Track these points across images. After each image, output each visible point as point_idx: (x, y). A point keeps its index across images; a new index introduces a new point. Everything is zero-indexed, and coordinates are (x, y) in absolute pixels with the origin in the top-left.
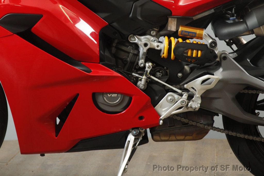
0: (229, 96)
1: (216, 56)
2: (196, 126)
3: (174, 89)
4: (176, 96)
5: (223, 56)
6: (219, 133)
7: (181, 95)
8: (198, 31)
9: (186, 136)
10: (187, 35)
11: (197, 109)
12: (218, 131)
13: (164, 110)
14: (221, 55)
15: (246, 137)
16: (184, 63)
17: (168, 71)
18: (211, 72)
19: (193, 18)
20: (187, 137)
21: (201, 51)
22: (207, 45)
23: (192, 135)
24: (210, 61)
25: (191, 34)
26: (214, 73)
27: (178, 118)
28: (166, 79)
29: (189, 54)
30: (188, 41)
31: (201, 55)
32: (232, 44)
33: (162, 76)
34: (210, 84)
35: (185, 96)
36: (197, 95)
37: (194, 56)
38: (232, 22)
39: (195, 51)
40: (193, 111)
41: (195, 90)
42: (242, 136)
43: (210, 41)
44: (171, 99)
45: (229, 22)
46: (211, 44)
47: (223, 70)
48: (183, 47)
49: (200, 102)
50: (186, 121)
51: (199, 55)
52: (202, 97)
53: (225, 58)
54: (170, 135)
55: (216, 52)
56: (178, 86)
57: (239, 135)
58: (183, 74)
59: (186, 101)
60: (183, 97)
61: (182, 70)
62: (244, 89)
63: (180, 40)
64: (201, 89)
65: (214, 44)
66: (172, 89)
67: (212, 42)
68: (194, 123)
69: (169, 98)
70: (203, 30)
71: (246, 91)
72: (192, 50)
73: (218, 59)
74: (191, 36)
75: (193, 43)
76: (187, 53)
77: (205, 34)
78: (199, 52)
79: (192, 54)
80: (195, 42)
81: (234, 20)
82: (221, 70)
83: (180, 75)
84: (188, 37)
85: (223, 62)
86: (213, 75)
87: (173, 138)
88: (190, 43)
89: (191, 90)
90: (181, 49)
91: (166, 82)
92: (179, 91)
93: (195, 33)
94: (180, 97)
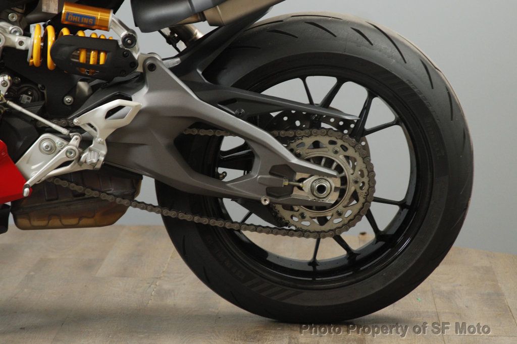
0: (162, 141)
1: (134, 63)
2: (98, 199)
3: (54, 126)
4: (58, 140)
5: (148, 62)
6: (145, 211)
7: (68, 139)
8: (99, 15)
9: (80, 218)
10: (77, 22)
11: (99, 166)
12: (142, 209)
13: (33, 167)
14: (145, 62)
15: (196, 219)
16: (77, 77)
17: (45, 92)
18: (127, 94)
20: (84, 221)
21: (106, 52)
22: (116, 42)
23: (93, 217)
24: (124, 72)
25: (86, 20)
26: (133, 97)
27: (64, 184)
28: (39, 108)
29: (82, 58)
30: (80, 34)
31: (106, 61)
33: (32, 101)
34: (123, 117)
35: (75, 141)
36: (99, 140)
37: (92, 61)
39: (93, 54)
40: (92, 169)
41: (95, 129)
42: (188, 217)
43: (124, 33)
44: (47, 147)
46: (124, 39)
47: (150, 91)
48: (70, 45)
49: (104, 151)
50: (79, 189)
51: (102, 62)
52: (109, 142)
53: (152, 67)
54: (50, 216)
55: (136, 56)
56: (63, 121)
57: (182, 216)
58: (74, 98)
59: (77, 150)
60: (72, 142)
61: (73, 89)
62: (191, 127)
63: (65, 32)
64: (107, 128)
65: (131, 39)
66: (50, 127)
67: (126, 37)
68: (95, 194)
69: (45, 144)
70: (109, 13)
71: (195, 132)
72: (88, 51)
73: (139, 69)
74: (85, 23)
75: (90, 38)
76: (78, 57)
77: (113, 21)
78: (102, 55)
79: (88, 58)
80: (94, 36)
82: (145, 90)
83: (68, 99)
84: (81, 25)
85: (150, 76)
86: (130, 99)
87: (57, 222)
88: (84, 38)
89: (88, 129)
90: (66, 49)
91: (38, 114)
92: (64, 131)
93: (94, 18)
94: (65, 143)
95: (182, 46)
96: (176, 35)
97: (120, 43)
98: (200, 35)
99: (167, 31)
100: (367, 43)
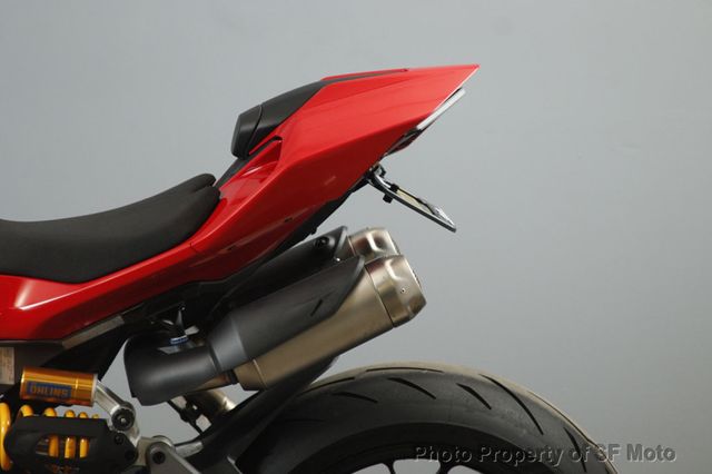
1: (132, 453)
5: (154, 450)
8: (77, 383)
10: (43, 396)
14: (148, 449)
19: (64, 343)
21: (89, 439)
25: (57, 392)
29: (53, 450)
30: (49, 413)
31: (90, 452)
32: (198, 417)
37: (68, 454)
38: (176, 349)
39: (69, 442)
43: (116, 408)
45: (167, 350)
46: (115, 417)
48: (34, 432)
51: (83, 454)
53: (160, 458)
55: (135, 442)
63: (26, 411)
67: (119, 413)
70: (92, 379)
72: (62, 439)
73: (140, 462)
74: (56, 397)
75: (65, 418)
76: (47, 449)
77: (98, 391)
78: (83, 444)
79: (62, 449)
80: (69, 415)
81: (181, 345)
84: (50, 400)
85: (156, 471)
88: (55, 418)
90: (28, 438)
93: (69, 388)
95: (204, 423)
96: (195, 408)
97: (110, 424)
98: (231, 406)
99: (180, 401)
100: (483, 405)
